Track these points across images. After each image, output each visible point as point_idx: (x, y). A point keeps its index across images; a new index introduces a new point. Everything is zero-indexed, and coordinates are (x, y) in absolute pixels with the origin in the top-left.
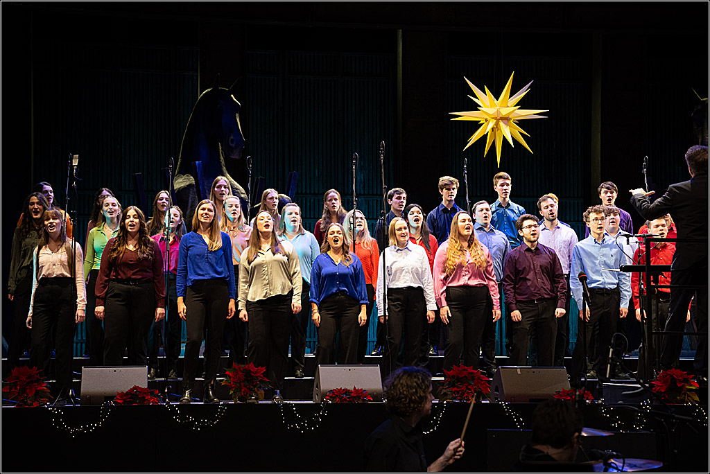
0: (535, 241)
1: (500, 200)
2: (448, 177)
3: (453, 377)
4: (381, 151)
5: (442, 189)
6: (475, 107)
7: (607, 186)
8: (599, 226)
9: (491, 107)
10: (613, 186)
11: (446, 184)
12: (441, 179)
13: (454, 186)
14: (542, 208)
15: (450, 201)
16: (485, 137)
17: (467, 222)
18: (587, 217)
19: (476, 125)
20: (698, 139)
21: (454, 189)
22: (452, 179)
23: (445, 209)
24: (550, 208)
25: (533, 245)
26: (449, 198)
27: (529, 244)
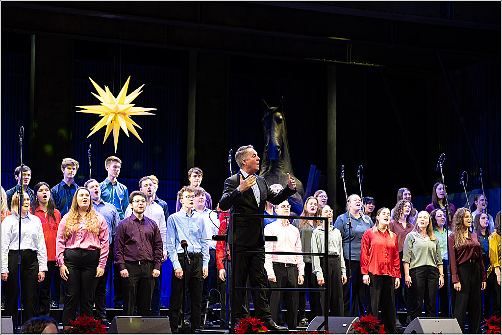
0: (141, 213)
2: (71, 159)
3: (78, 325)
4: (21, 134)
5: (64, 168)
7: (196, 171)
8: (191, 202)
9: (111, 104)
10: (200, 171)
11: (68, 165)
12: (64, 160)
13: (75, 167)
14: (143, 186)
15: (70, 179)
17: (85, 197)
18: (180, 195)
20: (267, 138)
21: (74, 169)
22: (73, 161)
23: (66, 186)
24: (149, 186)
25: (140, 216)
26: (69, 176)
27: (137, 215)
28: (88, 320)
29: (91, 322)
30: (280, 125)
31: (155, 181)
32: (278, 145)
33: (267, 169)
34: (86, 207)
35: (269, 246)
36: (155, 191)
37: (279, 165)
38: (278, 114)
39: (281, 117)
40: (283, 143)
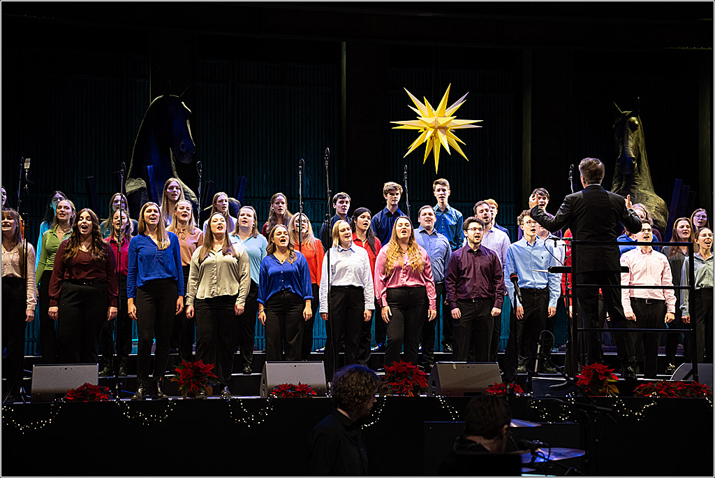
0: (478, 243)
1: (439, 204)
2: (393, 183)
3: (393, 372)
4: (326, 157)
5: (386, 194)
6: (414, 116)
7: (540, 192)
8: (532, 228)
9: (430, 117)
10: (545, 193)
11: (390, 190)
12: (386, 184)
13: (398, 192)
14: (478, 212)
15: (394, 205)
16: (424, 145)
17: (403, 227)
18: (521, 221)
19: (416, 134)
20: (619, 149)
21: (397, 194)
22: (396, 184)
23: (389, 213)
24: (485, 212)
25: (475, 247)
26: (393, 203)
27: (472, 246)
28: (404, 365)
29: (408, 368)
30: (636, 132)
31: (493, 206)
32: (634, 156)
33: (620, 186)
34: (406, 238)
35: (625, 279)
36: (494, 217)
37: (635, 180)
38: (633, 118)
39: (637, 123)
40: (639, 155)
